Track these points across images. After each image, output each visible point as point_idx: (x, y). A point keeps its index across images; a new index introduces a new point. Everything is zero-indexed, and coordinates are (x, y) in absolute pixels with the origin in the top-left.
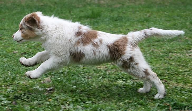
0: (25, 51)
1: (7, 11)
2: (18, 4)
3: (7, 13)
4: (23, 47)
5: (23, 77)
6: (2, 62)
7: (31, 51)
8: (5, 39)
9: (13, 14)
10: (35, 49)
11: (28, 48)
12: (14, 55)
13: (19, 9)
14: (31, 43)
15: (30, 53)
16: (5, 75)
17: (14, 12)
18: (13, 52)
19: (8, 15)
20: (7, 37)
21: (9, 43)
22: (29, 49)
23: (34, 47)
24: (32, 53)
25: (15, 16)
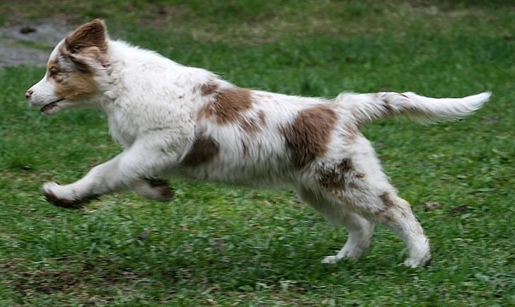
0: (461, 201)
1: (395, 58)
2: (429, 34)
3: (395, 66)
4: (454, 187)
5: (461, 295)
6: (390, 239)
7: (481, 201)
8: (396, 159)
9: (416, 69)
10: (494, 192)
11: (471, 190)
12: (428, 216)
13: (434, 51)
14: (480, 172)
15: (480, 207)
16: (402, 289)
17: (418, 62)
18: (424, 204)
19: (397, 71)
20: (402, 150)
21: (410, 173)
22: (473, 193)
23: (490, 185)
24: (484, 208)
25: (421, 77)
